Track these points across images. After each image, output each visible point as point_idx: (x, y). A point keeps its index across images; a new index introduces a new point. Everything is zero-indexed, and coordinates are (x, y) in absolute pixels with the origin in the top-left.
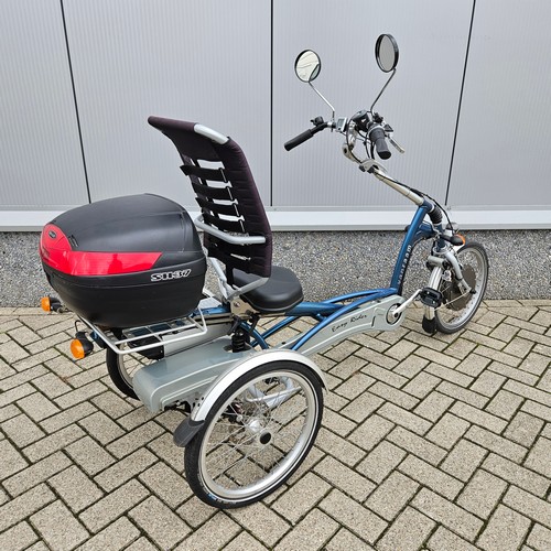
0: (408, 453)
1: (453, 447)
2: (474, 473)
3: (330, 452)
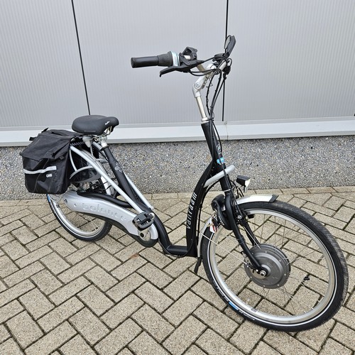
0: (143, 330)
1: (181, 323)
2: (188, 349)
3: (81, 331)
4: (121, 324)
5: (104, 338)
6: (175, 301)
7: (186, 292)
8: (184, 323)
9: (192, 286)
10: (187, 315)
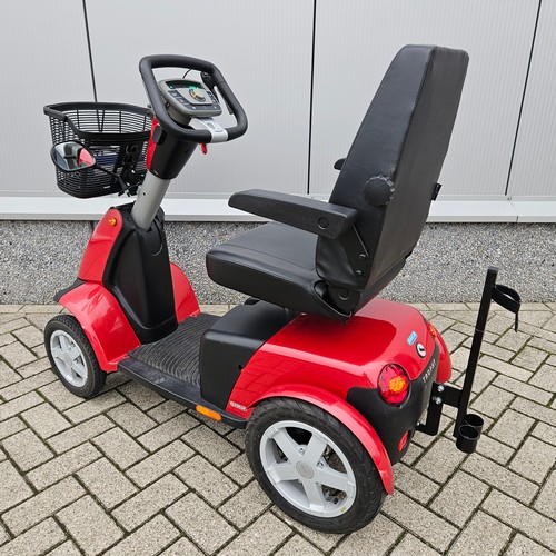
4: (450, 478)
5: (436, 495)
6: (517, 450)
7: (525, 438)
8: (549, 481)
9: (531, 430)
10: (547, 469)
